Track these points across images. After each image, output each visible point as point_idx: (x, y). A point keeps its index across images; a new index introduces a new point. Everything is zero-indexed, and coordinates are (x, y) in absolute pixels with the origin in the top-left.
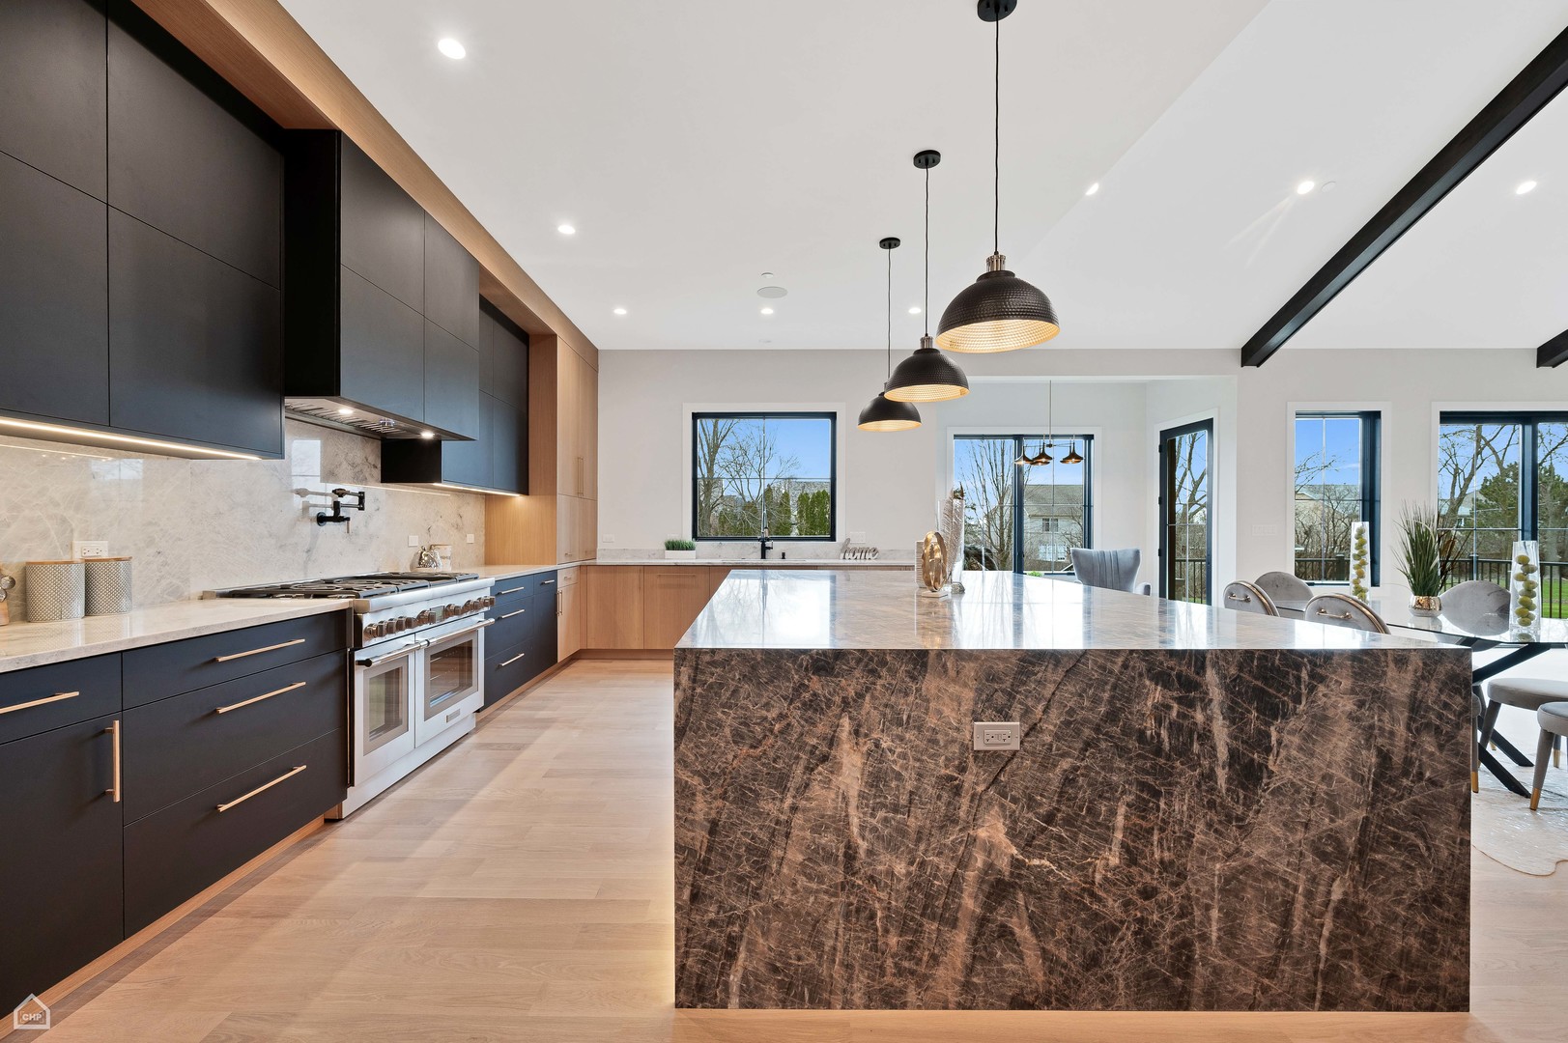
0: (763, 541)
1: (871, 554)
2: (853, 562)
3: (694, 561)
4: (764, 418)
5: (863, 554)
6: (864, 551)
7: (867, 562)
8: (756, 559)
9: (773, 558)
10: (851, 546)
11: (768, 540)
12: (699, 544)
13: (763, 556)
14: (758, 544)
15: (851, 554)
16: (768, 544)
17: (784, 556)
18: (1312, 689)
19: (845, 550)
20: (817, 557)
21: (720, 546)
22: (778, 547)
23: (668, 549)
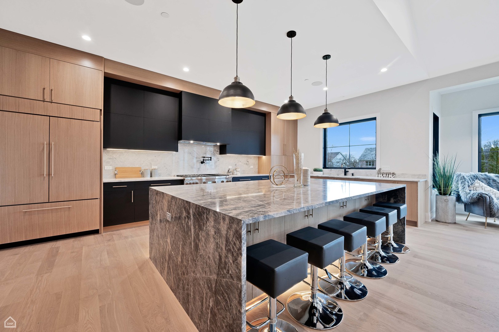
0: (345, 169)
1: (391, 175)
2: (382, 178)
3: (323, 175)
4: (350, 124)
5: (387, 175)
6: (388, 174)
7: (389, 179)
8: (342, 176)
9: (349, 176)
10: (382, 171)
11: (347, 168)
12: (324, 170)
13: (345, 174)
14: (343, 170)
15: (381, 175)
16: (347, 170)
17: (353, 175)
18: (206, 222)
19: (379, 172)
20: (367, 175)
21: (331, 170)
22: (351, 171)
23: (314, 171)
